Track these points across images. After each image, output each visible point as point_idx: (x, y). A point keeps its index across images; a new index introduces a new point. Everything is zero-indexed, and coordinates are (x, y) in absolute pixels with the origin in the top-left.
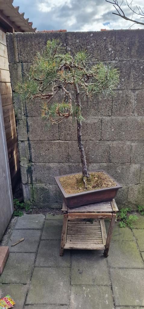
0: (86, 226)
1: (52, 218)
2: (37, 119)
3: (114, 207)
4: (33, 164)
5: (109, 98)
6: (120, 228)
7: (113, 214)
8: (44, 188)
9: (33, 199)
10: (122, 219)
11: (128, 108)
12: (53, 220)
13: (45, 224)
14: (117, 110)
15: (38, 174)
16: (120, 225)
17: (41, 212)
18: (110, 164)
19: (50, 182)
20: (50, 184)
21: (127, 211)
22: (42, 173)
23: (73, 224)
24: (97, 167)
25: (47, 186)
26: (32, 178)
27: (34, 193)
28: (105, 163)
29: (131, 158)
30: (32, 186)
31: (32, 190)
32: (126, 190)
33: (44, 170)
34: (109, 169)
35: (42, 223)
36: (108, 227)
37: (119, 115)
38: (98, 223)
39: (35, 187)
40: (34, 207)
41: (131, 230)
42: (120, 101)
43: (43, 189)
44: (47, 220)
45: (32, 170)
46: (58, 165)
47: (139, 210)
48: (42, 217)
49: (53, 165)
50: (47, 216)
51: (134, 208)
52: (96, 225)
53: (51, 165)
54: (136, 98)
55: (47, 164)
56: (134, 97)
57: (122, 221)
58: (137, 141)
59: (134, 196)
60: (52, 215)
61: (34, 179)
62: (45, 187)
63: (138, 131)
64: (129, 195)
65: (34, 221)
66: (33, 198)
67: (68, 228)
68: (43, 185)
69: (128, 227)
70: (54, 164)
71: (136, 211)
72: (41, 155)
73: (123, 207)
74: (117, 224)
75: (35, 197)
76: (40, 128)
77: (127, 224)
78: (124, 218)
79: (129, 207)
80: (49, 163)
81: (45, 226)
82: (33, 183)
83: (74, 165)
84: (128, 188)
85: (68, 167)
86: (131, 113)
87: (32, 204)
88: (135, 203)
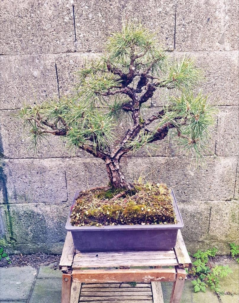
0: (120, 294)
1: (51, 275)
2: (9, 61)
3: (182, 255)
4: (7, 160)
5: (168, 9)
6: (194, 294)
7: (179, 271)
8: (33, 212)
9: (12, 235)
10: (198, 274)
11: (211, 31)
12: (53, 278)
13: (36, 288)
14: (186, 36)
15: (19, 182)
16: (193, 286)
17: (28, 262)
18: (172, 158)
19: (46, 200)
20: (46, 205)
21: (209, 257)
22: (27, 180)
23: (92, 290)
24: (145, 166)
25: (40, 209)
26: (6, 192)
27: (14, 223)
28: (162, 156)
29: (217, 146)
30: (8, 207)
31: (8, 217)
32: (206, 213)
33: (31, 175)
34: (169, 170)
35: (28, 285)
36: (170, 291)
37: (191, 48)
38: (147, 285)
39: (13, 211)
40: (16, 252)
41: (218, 297)
42: (192, 15)
43: (31, 215)
44: (41, 278)
45: (5, 173)
46: (61, 163)
47: (233, 254)
48: (30, 272)
49: (49, 163)
50: (41, 269)
51: (222, 250)
52: (143, 289)
53: (46, 163)
54: (228, 8)
55: (36, 162)
56: (224, 6)
57: (198, 279)
58: (229, 107)
59: (222, 225)
60: (51, 268)
61: (10, 193)
62: (36, 210)
63: (232, 85)
64: (212, 222)
65: (11, 282)
66: (12, 233)
67: (82, 298)
68: (31, 206)
69: (211, 290)
70: (52, 161)
71: (227, 255)
72: (23, 140)
73: (200, 248)
74: (188, 284)
75: (16, 230)
76: (17, 81)
77: (210, 285)
78: (203, 272)
79: (211, 248)
80: (41, 158)
81: (34, 293)
82: (9, 202)
83: (96, 162)
84: (209, 208)
85: (82, 168)
86: (218, 44)
87: (10, 245)
88: (224, 238)
